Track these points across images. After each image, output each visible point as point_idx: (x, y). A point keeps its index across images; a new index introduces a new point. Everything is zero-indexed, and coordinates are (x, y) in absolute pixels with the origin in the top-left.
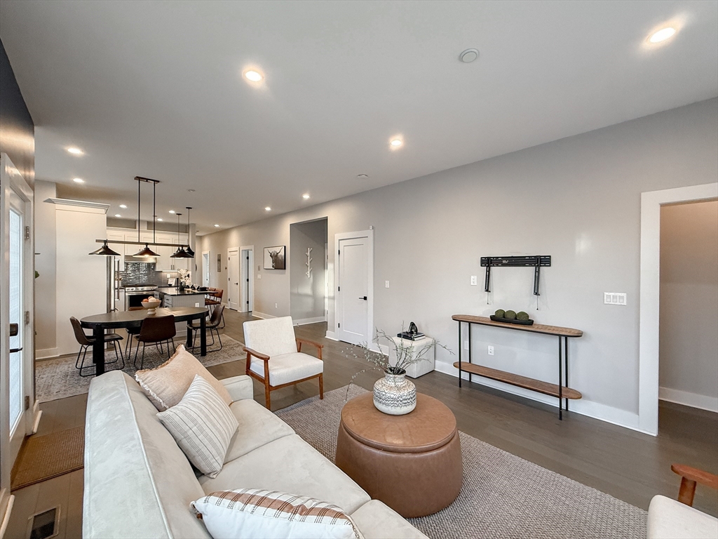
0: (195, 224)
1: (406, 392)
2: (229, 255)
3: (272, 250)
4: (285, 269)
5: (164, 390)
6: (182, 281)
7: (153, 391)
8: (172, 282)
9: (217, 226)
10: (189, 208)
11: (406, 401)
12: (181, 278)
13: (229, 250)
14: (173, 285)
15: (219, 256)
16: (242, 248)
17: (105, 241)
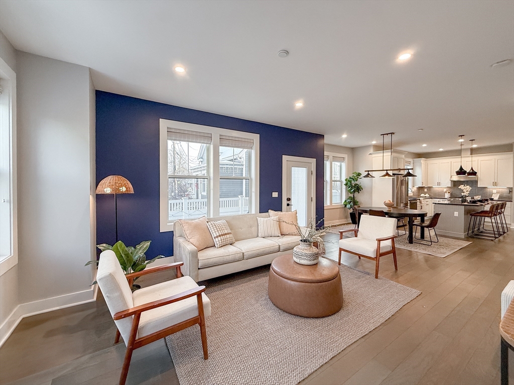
17: (368, 171)
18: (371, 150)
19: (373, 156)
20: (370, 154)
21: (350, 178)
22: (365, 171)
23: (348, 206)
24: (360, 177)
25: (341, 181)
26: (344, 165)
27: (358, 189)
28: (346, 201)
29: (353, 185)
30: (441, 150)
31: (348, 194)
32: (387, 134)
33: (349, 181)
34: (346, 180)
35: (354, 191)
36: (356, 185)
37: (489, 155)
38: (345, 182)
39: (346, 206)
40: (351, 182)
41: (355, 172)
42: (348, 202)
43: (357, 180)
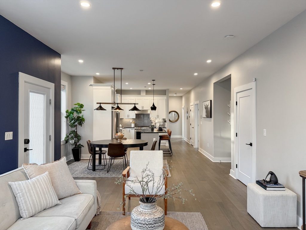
0: (169, 89)
1: (143, 218)
2: (191, 108)
5: (32, 174)
7: (28, 174)
9: (181, 89)
10: (154, 80)
11: (141, 225)
13: (191, 104)
16: (195, 103)
17: (100, 103)
18: (92, 82)
19: (94, 87)
20: (91, 85)
22: (97, 103)
23: (72, 142)
24: (82, 109)
27: (80, 121)
28: (67, 137)
29: (76, 118)
30: (131, 89)
32: (118, 69)
33: (71, 113)
34: (67, 112)
35: (77, 124)
36: (79, 117)
37: (158, 96)
38: (65, 115)
41: (77, 103)
42: (71, 137)
43: (81, 112)
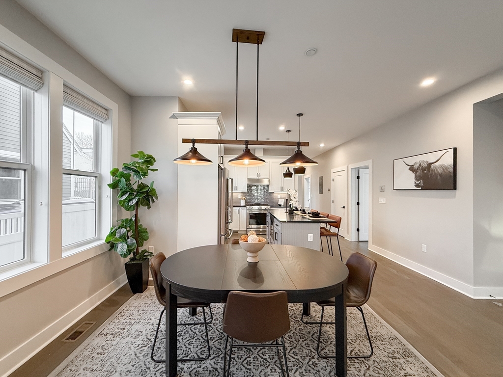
2: (333, 176)
3: (411, 161)
4: (455, 188)
6: (291, 202)
8: (282, 202)
12: (291, 200)
13: (333, 170)
14: (282, 205)
15: (321, 178)
16: (351, 167)
17: (194, 141)
18: (176, 109)
19: (180, 121)
20: (174, 117)
21: (127, 167)
22: (185, 141)
23: (122, 247)
24: (151, 167)
25: (96, 176)
26: (107, 131)
27: (147, 196)
28: (113, 234)
29: (135, 187)
31: (119, 211)
33: (122, 175)
34: (114, 173)
35: (137, 203)
36: (142, 186)
38: (109, 179)
39: (113, 246)
40: (128, 179)
41: (139, 152)
42: (120, 237)
43: (145, 174)
